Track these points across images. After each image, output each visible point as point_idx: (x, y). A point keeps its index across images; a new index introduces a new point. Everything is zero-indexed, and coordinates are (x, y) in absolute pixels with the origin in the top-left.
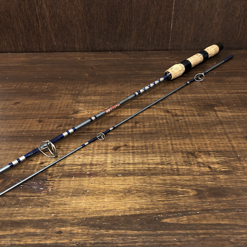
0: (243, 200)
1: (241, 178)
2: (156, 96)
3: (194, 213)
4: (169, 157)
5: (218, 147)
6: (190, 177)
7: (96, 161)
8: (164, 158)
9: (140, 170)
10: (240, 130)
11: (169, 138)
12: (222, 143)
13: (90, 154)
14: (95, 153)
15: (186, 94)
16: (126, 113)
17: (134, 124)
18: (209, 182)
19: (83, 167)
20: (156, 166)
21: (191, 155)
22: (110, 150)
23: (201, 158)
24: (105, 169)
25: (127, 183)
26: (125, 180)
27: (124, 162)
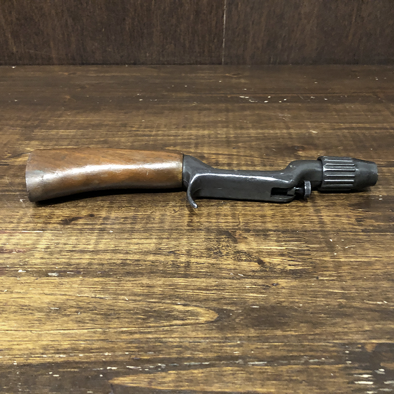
0: (324, 337)
1: (328, 287)
3: (196, 364)
4: (176, 239)
5: (289, 222)
6: (212, 281)
8: (164, 240)
9: (103, 264)
13: (8, 231)
14: (20, 229)
15: (248, 128)
18: (252, 292)
20: (143, 257)
21: (226, 237)
22: (54, 223)
23: (246, 242)
24: (27, 260)
25: (62, 291)
26: (59, 285)
27: (74, 247)
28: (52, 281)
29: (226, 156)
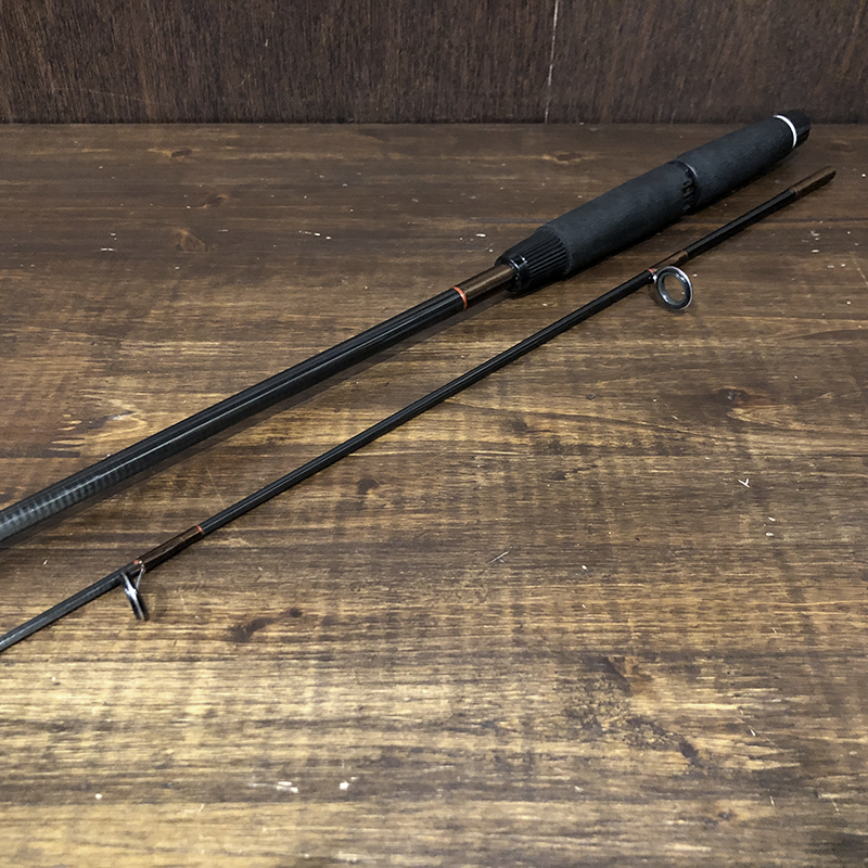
1: (841, 823)
2: (477, 345)
4: (494, 684)
5: (739, 629)
6: (587, 811)
7: (133, 705)
8: (469, 688)
10: (846, 535)
11: (507, 573)
12: (760, 608)
13: (112, 665)
14: (139, 656)
15: (612, 335)
16: (327, 429)
17: (353, 491)
18: (679, 840)
19: (61, 740)
20: (426, 741)
21: (604, 675)
22: (214, 639)
23: (651, 692)
24: (169, 751)
25: (263, 844)
26: (254, 826)
27: (269, 711)
28: (236, 813)
29: (574, 423)
